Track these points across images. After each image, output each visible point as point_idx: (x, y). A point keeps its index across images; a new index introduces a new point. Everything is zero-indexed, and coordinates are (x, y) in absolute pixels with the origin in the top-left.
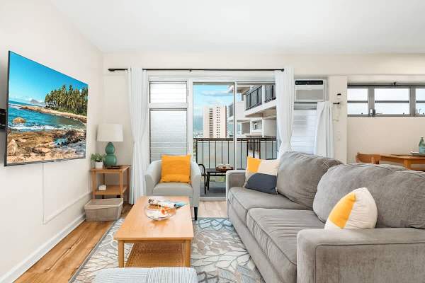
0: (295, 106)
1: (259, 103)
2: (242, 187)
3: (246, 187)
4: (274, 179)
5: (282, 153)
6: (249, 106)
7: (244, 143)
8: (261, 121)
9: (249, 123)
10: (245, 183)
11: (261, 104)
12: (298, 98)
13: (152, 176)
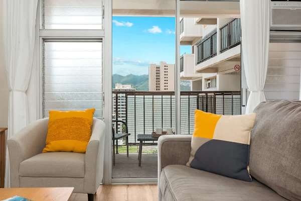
0: (271, 36)
1: (213, 54)
2: (185, 165)
3: (192, 166)
4: (243, 151)
5: (254, 107)
6: (201, 59)
7: (193, 98)
8: (215, 78)
9: (201, 81)
10: (191, 159)
11: (215, 54)
12: (274, 23)
13: (20, 144)
